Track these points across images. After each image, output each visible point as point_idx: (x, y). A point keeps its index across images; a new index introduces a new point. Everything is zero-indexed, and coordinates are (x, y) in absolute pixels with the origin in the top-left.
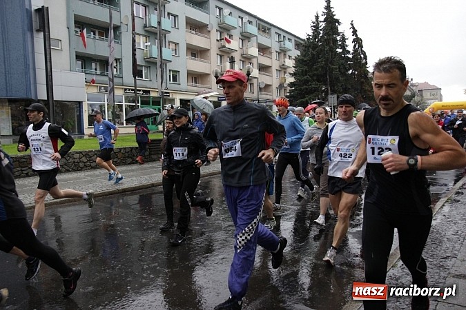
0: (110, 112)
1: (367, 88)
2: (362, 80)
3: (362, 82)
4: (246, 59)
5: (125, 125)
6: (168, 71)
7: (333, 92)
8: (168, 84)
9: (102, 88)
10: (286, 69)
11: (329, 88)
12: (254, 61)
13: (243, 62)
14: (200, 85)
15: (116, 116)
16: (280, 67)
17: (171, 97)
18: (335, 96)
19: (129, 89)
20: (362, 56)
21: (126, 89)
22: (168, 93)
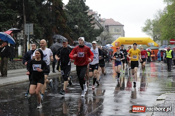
1: (61, 19)
2: (58, 11)
3: (57, 14)
7: (29, 21)
11: (25, 17)
18: (32, 25)
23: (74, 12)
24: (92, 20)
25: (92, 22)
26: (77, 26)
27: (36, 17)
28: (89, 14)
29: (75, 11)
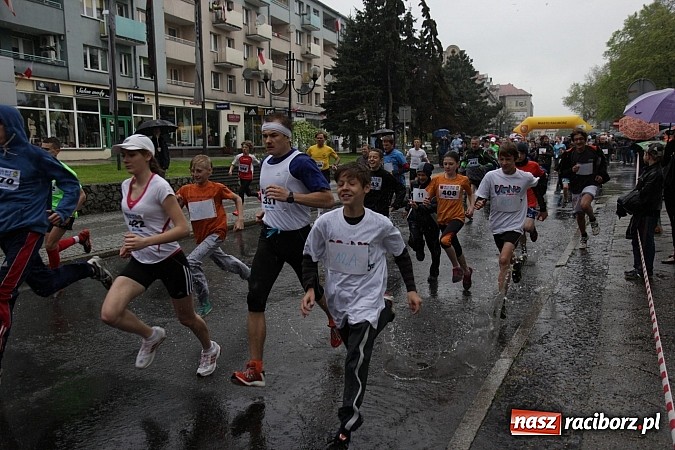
0: (53, 125)
1: (442, 95)
2: (437, 83)
3: (436, 87)
4: (253, 42)
5: (78, 147)
6: (138, 59)
8: (139, 80)
9: (42, 84)
10: (310, 59)
11: (391, 95)
12: (265, 45)
13: (248, 46)
14: (184, 83)
15: (63, 132)
16: (302, 55)
17: (146, 103)
18: (409, 108)
19: (84, 88)
20: (436, 47)
21: (78, 88)
22: (142, 95)
23: (454, 80)
24: (482, 92)
25: (483, 95)
26: (465, 104)
27: (406, 95)
28: (477, 82)
29: (457, 79)
